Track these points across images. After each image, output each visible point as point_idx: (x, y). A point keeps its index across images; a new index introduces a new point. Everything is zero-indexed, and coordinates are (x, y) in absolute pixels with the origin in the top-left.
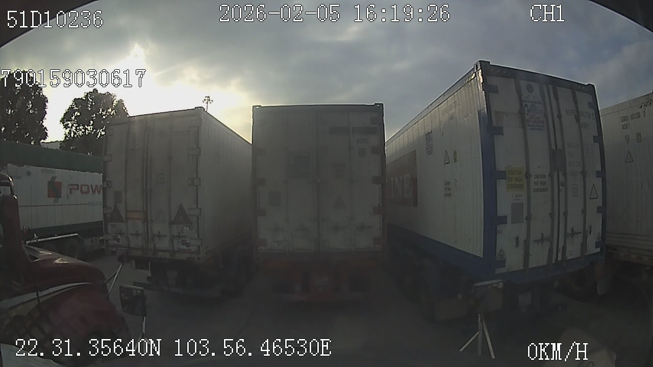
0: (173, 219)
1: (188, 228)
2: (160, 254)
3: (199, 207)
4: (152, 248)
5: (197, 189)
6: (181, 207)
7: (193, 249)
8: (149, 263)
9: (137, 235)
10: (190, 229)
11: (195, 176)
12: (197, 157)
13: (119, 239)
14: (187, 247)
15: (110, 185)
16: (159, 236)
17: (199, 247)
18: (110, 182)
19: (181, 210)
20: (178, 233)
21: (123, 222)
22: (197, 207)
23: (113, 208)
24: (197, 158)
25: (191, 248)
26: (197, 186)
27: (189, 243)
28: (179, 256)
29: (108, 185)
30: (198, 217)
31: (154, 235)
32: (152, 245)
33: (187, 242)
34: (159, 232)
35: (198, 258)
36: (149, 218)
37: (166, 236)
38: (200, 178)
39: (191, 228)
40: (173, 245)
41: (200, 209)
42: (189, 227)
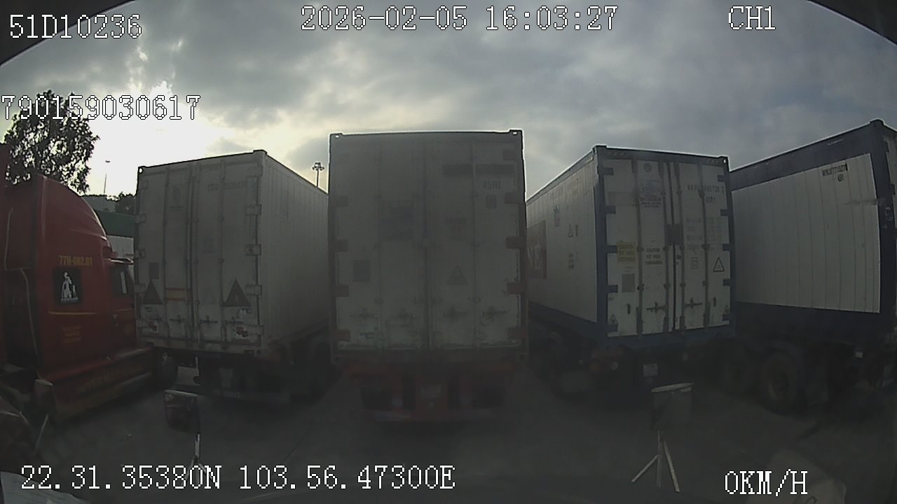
0: (225, 300)
1: (245, 311)
2: (208, 346)
3: (259, 284)
4: (199, 338)
5: (257, 259)
6: (236, 284)
7: (253, 339)
8: (196, 358)
9: (179, 321)
10: (247, 312)
11: (254, 243)
12: (257, 216)
13: (155, 327)
14: (244, 336)
15: (143, 254)
16: (208, 322)
17: (260, 336)
18: (144, 250)
19: (236, 289)
20: (233, 318)
21: (159, 303)
22: (257, 284)
23: (147, 286)
24: (256, 219)
25: (248, 338)
26: (256, 256)
27: (246, 332)
28: (233, 349)
29: (141, 254)
30: (258, 296)
31: (201, 320)
32: (199, 335)
33: (245, 330)
34: (208, 317)
35: (259, 352)
36: (194, 299)
37: (216, 322)
38: (260, 245)
39: (249, 311)
40: (226, 335)
41: (261, 286)
42: (247, 310)
